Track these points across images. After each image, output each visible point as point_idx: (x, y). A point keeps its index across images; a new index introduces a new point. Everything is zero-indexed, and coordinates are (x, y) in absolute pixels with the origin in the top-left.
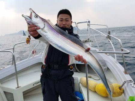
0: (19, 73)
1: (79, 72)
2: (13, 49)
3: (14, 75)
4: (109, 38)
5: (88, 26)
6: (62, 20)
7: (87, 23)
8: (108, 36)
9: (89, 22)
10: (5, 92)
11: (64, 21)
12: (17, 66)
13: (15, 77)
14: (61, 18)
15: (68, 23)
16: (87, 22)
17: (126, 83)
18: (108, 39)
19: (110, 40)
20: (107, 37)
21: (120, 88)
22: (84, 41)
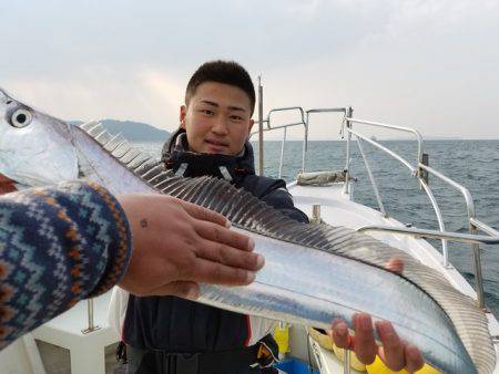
6: (209, 110)
8: (421, 169)
10: (37, 342)
11: (221, 116)
18: (422, 181)
19: (425, 185)
20: (415, 174)
22: (326, 175)
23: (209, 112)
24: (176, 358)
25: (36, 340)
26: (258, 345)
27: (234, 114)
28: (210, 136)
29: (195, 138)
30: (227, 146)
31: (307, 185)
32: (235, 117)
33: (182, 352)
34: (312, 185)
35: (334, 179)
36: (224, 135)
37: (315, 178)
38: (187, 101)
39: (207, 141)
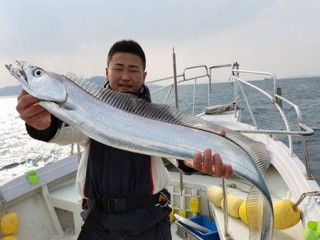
4: (277, 102)
5: (233, 74)
7: (231, 68)
8: (276, 98)
9: (236, 65)
10: (56, 209)
11: (126, 71)
14: (119, 63)
16: (230, 65)
17: (307, 197)
19: (279, 108)
20: (273, 101)
21: (295, 207)
22: (223, 107)
24: (113, 201)
26: (159, 194)
27: (133, 69)
28: (121, 82)
29: (113, 84)
30: (131, 87)
31: (212, 114)
34: (214, 114)
35: (228, 109)
36: (128, 81)
37: (216, 109)
38: (108, 65)
39: (120, 85)
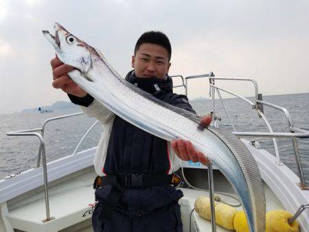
0: (52, 187)
1: (191, 188)
2: (42, 131)
3: (41, 192)
4: (259, 108)
5: (211, 83)
7: (208, 77)
8: (257, 103)
9: (212, 75)
12: (48, 171)
13: (43, 195)
15: (160, 68)
18: (259, 111)
19: (261, 114)
20: (254, 107)
21: (291, 221)
23: (145, 60)
24: (131, 176)
25: (14, 229)
27: (158, 61)
32: (159, 62)
33: (134, 173)
36: (153, 72)
38: (135, 54)
